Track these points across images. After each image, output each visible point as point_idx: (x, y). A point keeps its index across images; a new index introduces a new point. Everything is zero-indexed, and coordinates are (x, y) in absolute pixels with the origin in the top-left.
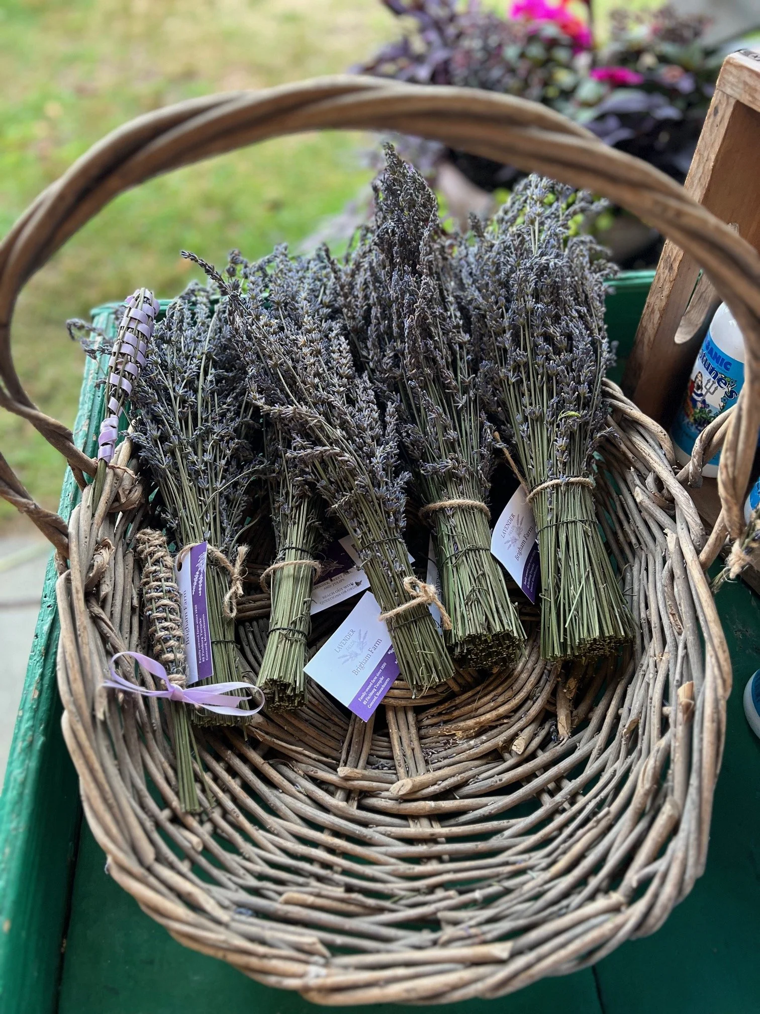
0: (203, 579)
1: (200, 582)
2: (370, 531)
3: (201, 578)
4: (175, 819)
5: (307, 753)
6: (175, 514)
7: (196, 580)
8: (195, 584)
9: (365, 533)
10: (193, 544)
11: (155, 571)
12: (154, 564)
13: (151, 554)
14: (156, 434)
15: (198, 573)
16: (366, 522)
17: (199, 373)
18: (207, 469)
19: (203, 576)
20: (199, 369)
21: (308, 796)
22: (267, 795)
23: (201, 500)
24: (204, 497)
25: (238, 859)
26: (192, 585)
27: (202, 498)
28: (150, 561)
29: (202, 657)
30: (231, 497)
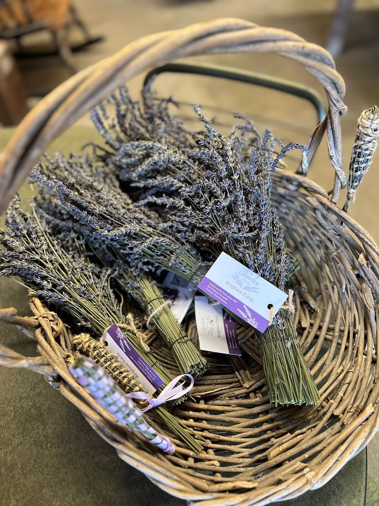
0: (127, 341)
1: (126, 344)
2: (191, 267)
3: (125, 341)
4: (197, 460)
5: (223, 388)
6: (86, 320)
7: (122, 344)
8: (123, 346)
9: (190, 270)
10: (107, 329)
11: (98, 354)
12: (94, 351)
13: (89, 346)
14: (50, 286)
15: (121, 340)
16: (187, 265)
17: (48, 243)
18: (87, 288)
19: (126, 340)
20: (47, 241)
21: (239, 406)
22: (223, 419)
23: (94, 305)
24: (95, 302)
25: (235, 455)
26: (121, 348)
27: (95, 304)
28: (91, 350)
29: (151, 378)
30: (105, 295)
